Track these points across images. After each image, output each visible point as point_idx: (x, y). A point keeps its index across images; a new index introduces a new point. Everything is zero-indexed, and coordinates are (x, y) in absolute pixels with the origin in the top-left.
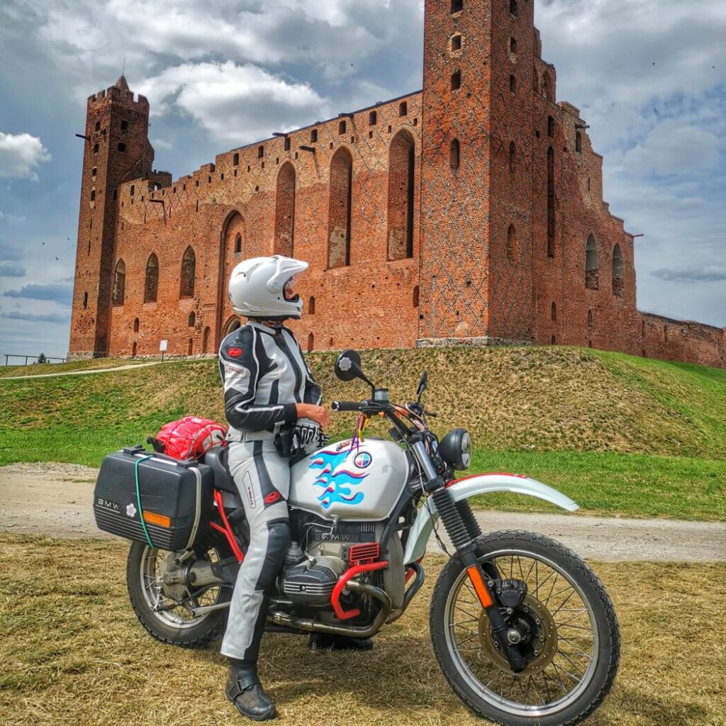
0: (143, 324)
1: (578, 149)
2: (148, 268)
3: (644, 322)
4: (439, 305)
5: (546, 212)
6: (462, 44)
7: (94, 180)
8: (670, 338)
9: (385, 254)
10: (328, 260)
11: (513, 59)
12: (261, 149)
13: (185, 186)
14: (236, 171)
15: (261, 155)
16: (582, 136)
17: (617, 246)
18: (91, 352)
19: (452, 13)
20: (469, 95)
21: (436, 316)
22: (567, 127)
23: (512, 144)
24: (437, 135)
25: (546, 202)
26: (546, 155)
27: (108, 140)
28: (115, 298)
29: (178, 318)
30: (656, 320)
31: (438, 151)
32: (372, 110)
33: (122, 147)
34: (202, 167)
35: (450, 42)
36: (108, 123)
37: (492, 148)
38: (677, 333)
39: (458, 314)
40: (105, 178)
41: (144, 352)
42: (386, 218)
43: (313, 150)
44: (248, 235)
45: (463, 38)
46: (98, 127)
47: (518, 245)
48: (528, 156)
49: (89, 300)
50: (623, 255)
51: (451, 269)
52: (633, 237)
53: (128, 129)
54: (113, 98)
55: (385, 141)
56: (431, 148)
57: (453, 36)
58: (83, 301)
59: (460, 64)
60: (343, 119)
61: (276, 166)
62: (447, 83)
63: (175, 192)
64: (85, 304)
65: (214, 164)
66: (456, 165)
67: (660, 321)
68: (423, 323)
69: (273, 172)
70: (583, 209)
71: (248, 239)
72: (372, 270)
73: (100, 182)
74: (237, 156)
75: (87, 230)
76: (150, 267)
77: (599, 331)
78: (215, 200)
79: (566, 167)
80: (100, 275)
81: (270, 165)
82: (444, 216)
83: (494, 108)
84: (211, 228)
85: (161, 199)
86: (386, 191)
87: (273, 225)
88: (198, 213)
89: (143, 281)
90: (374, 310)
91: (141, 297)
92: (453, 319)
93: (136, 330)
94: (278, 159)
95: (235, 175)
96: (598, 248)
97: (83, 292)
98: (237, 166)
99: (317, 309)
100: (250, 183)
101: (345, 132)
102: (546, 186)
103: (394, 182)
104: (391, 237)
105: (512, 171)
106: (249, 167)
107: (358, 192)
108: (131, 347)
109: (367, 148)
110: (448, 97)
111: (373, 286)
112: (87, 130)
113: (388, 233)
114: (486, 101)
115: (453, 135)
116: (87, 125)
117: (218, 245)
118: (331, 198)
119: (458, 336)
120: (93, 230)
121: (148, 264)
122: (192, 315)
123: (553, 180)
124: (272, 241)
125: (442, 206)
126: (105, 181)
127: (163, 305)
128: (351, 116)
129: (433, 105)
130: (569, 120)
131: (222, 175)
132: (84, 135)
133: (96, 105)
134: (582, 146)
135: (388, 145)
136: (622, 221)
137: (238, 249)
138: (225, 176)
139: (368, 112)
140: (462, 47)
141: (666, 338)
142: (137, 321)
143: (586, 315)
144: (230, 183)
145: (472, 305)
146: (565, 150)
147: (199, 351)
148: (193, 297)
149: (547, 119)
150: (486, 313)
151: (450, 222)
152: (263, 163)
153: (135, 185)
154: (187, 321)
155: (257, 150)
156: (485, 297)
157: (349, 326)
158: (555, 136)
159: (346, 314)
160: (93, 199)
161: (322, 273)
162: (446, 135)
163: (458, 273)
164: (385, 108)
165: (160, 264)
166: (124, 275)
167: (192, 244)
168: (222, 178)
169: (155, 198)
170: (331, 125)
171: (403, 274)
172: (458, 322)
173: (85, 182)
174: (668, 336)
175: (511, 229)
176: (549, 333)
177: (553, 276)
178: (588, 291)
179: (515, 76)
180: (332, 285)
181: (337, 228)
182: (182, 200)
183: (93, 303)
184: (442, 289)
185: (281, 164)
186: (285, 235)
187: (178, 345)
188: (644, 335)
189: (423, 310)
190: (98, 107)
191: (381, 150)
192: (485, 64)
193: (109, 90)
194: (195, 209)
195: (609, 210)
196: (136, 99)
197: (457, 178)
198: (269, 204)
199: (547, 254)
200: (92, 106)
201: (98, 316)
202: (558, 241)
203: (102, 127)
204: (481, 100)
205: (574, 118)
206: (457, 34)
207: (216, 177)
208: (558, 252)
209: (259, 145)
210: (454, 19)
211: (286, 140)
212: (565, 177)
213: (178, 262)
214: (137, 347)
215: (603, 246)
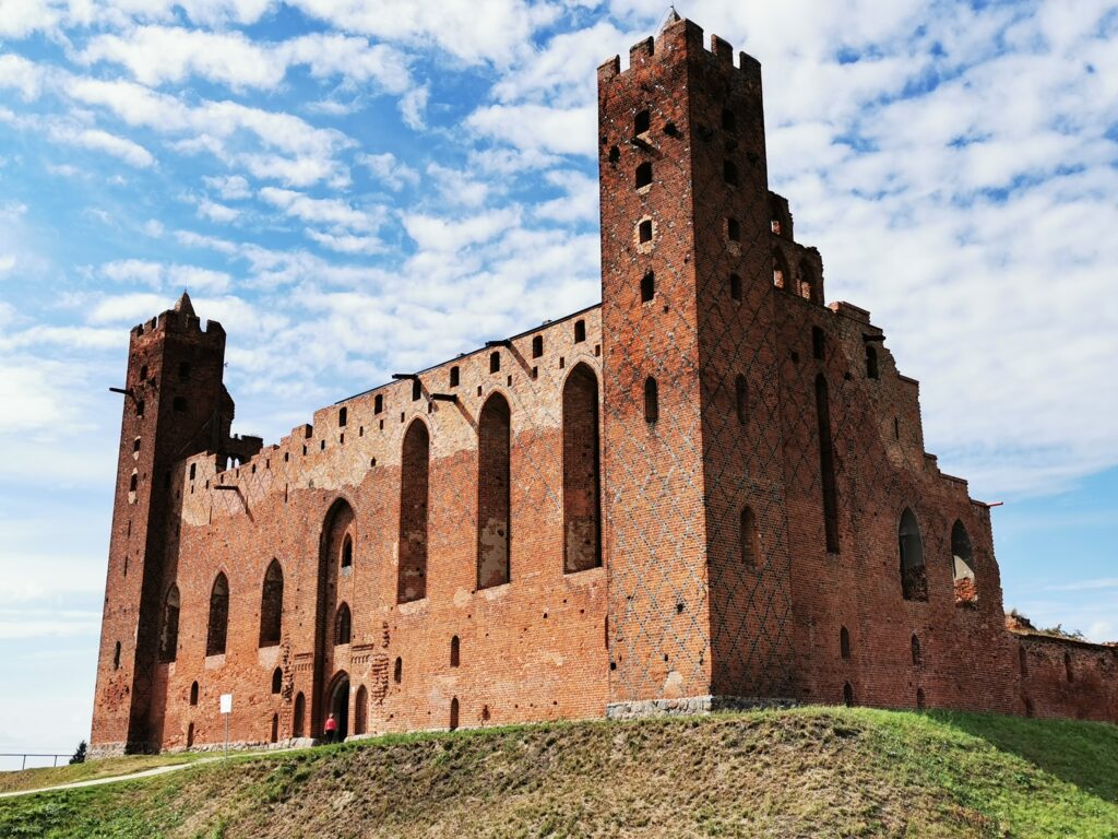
0: (204, 691)
1: (872, 372)
2: (214, 596)
3: (1022, 649)
4: (639, 645)
5: (819, 479)
6: (654, 232)
7: (136, 458)
8: (1077, 674)
9: (561, 563)
10: (479, 576)
11: (734, 250)
12: (379, 400)
13: (268, 461)
14: (342, 436)
15: (378, 409)
16: (878, 352)
17: (958, 524)
18: (123, 744)
19: (638, 187)
20: (666, 309)
21: (634, 664)
22: (849, 341)
23: (740, 379)
24: (624, 371)
25: (816, 463)
26: (813, 388)
27: (157, 394)
28: (164, 649)
29: (257, 679)
30: (1046, 644)
31: (625, 396)
32: (536, 334)
33: (180, 404)
34: (294, 430)
35: (637, 231)
36: (158, 368)
37: (704, 389)
38: (1092, 664)
39: (666, 659)
40: (152, 454)
41: (204, 741)
42: (560, 503)
43: (454, 399)
44: (360, 537)
45: (654, 225)
46: (144, 375)
47: (761, 540)
48: (771, 395)
49: (122, 654)
50: (971, 538)
51: (652, 584)
52: (989, 507)
53: (190, 375)
54: (167, 329)
55: (556, 380)
56: (617, 392)
57: (641, 221)
58: (112, 657)
59: (652, 262)
60: (496, 349)
61: (401, 425)
62: (634, 292)
63: (254, 471)
64: (117, 661)
65: (311, 424)
66: (652, 417)
67: (1054, 646)
68: (615, 675)
69: (397, 433)
70: (889, 468)
71: (360, 545)
72: (542, 589)
73: (144, 460)
74: (343, 412)
75: (123, 538)
76: (218, 595)
77: (936, 672)
78: (311, 483)
79: (852, 403)
80: (141, 613)
81: (392, 425)
82: (639, 497)
83: (703, 326)
84: (307, 530)
85: (235, 484)
86: (560, 459)
87: (396, 519)
88: (288, 505)
89: (206, 620)
90: (547, 656)
91: (202, 645)
92: (658, 669)
93: (194, 701)
94: (403, 414)
95: (342, 441)
96: (923, 529)
97: (115, 641)
98: (344, 428)
99: (463, 656)
100: (363, 455)
101: (498, 370)
102: (816, 437)
103: (571, 445)
104: (570, 533)
105: (743, 421)
106: (362, 428)
107: (519, 464)
108: (186, 731)
109: (531, 393)
110: (637, 313)
111: (546, 616)
112: (128, 379)
113: (566, 528)
114: (691, 317)
115: (647, 370)
116: (128, 372)
117: (317, 555)
118: (481, 473)
119: (668, 696)
120: (132, 538)
121: (213, 590)
122: (278, 674)
123: (829, 427)
124: (396, 545)
125: (637, 483)
126: (152, 459)
127: (236, 658)
128: (507, 343)
129: (617, 325)
130: (852, 329)
131: (323, 442)
132: (124, 388)
133: (142, 341)
134: (879, 368)
135: (561, 387)
136: (965, 483)
137: (347, 561)
138: (326, 445)
139: (530, 338)
140: (654, 238)
141: (1070, 675)
142: (195, 686)
143: (908, 645)
144: (334, 454)
145: (687, 644)
146: (848, 376)
147: (288, 734)
148: (278, 644)
149: (810, 333)
150: (708, 657)
151: (649, 507)
152: (382, 422)
153: (197, 463)
154: (270, 684)
155: (373, 402)
156: (706, 628)
157: (511, 684)
158: (827, 357)
159: (505, 663)
160: (133, 488)
161: (469, 596)
162: (638, 369)
163: (663, 590)
164: (553, 331)
165: (231, 590)
166: (178, 610)
167: (278, 555)
168: (323, 447)
169: (225, 484)
170: (479, 358)
171: (588, 593)
172: (668, 673)
173: (124, 460)
174: (1074, 671)
175: (746, 514)
176: (839, 680)
177: (840, 584)
178: (908, 605)
179: (739, 274)
180: (485, 616)
181: (491, 521)
182: (264, 485)
183: (128, 659)
184: (642, 619)
185: (408, 422)
186: (415, 536)
187: (256, 725)
188: (1024, 672)
189: (615, 654)
190: (145, 344)
191: (551, 395)
192: (686, 261)
193: (161, 316)
194: (284, 497)
195: (939, 466)
196: (204, 327)
197: (656, 437)
198: (390, 487)
199: (825, 548)
200: (136, 342)
201: (135, 680)
202: (844, 524)
203: (150, 374)
204: (684, 315)
205: (860, 325)
206: (646, 218)
207: (314, 447)
208: (846, 542)
209: (376, 394)
210: (641, 197)
211: (414, 385)
212: (851, 421)
213: (257, 585)
214: (194, 732)
215: (930, 526)
